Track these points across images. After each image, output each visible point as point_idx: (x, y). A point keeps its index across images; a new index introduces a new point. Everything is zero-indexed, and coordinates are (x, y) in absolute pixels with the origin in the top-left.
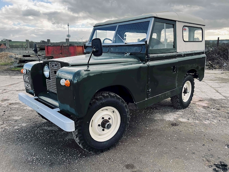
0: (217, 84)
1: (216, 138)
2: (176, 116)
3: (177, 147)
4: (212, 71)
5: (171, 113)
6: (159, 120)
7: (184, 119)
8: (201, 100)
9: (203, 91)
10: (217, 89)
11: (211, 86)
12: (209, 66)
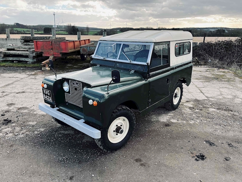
0: (202, 83)
1: (198, 136)
2: (169, 118)
3: (170, 144)
4: (198, 68)
5: (164, 115)
6: (155, 121)
7: (175, 120)
8: (187, 101)
9: (189, 91)
10: (201, 89)
11: (196, 86)
12: (195, 62)
